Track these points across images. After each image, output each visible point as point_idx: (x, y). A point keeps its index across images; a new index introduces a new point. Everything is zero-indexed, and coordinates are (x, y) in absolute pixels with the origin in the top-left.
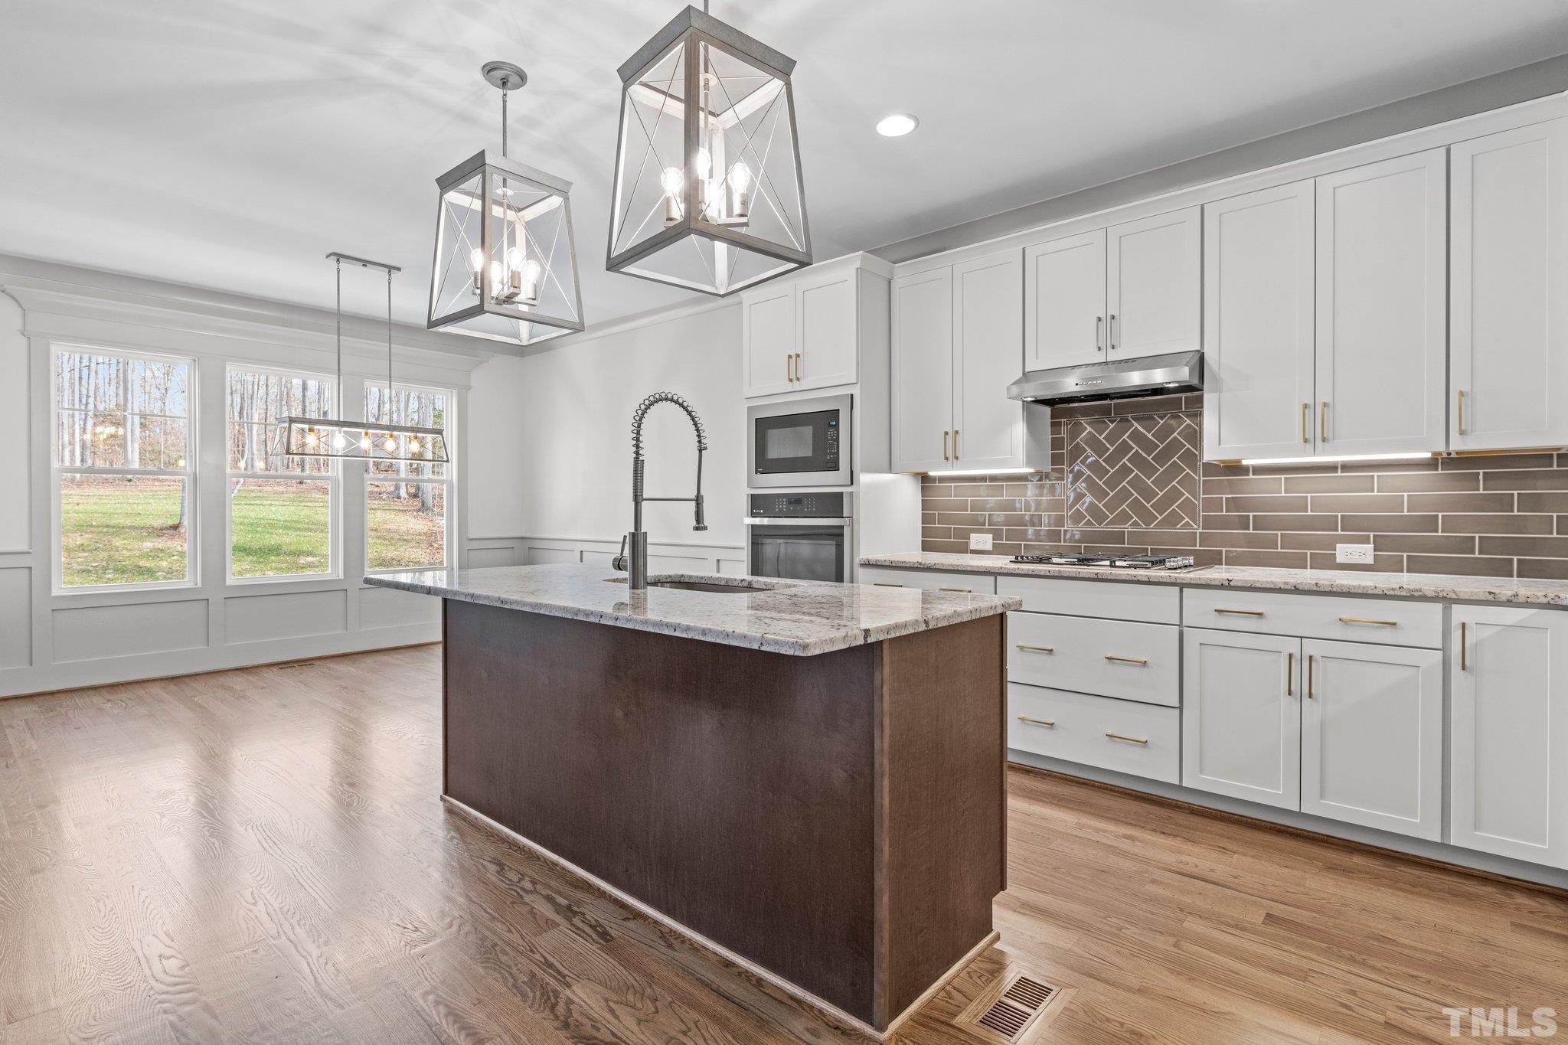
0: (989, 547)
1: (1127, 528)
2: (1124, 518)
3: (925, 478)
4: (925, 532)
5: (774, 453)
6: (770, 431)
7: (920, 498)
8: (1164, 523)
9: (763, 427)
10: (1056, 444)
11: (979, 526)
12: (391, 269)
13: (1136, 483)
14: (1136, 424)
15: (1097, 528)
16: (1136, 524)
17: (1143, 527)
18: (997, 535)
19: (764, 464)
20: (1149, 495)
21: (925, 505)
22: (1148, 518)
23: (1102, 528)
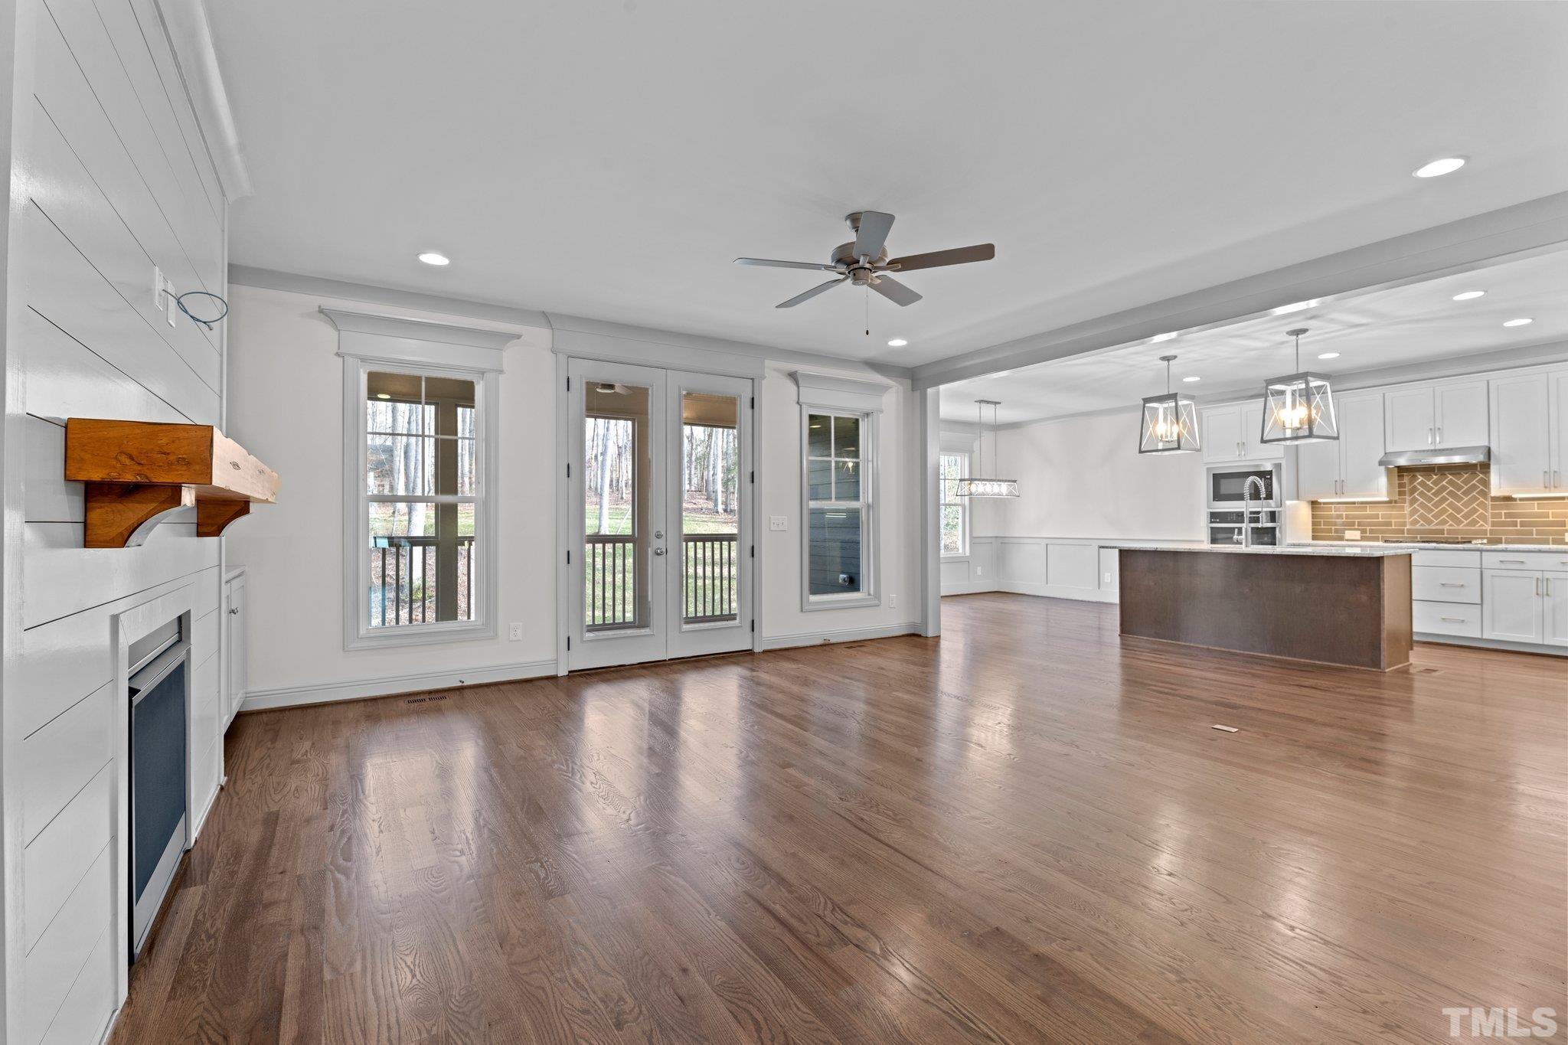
0: (1359, 538)
1: (1446, 527)
2: (1444, 522)
3: (1314, 504)
4: (1314, 531)
5: (1223, 491)
6: (1222, 480)
7: (1310, 513)
8: (1468, 525)
9: (1217, 478)
10: (1401, 486)
11: (1350, 525)
12: (996, 403)
13: (1451, 505)
14: (1450, 477)
15: (1427, 527)
16: (1451, 525)
17: (1456, 527)
18: (1363, 531)
19: (1218, 496)
20: (1459, 511)
21: (1314, 516)
22: (1458, 522)
23: (1432, 527)
